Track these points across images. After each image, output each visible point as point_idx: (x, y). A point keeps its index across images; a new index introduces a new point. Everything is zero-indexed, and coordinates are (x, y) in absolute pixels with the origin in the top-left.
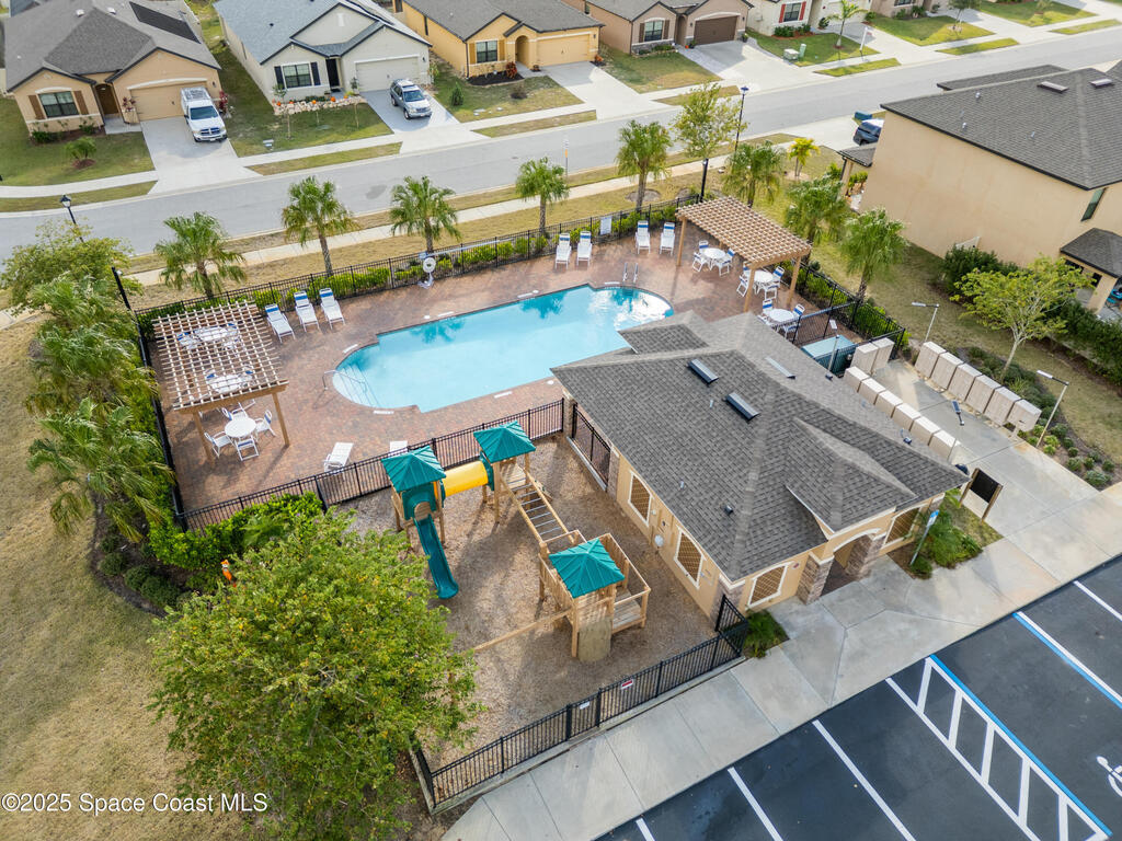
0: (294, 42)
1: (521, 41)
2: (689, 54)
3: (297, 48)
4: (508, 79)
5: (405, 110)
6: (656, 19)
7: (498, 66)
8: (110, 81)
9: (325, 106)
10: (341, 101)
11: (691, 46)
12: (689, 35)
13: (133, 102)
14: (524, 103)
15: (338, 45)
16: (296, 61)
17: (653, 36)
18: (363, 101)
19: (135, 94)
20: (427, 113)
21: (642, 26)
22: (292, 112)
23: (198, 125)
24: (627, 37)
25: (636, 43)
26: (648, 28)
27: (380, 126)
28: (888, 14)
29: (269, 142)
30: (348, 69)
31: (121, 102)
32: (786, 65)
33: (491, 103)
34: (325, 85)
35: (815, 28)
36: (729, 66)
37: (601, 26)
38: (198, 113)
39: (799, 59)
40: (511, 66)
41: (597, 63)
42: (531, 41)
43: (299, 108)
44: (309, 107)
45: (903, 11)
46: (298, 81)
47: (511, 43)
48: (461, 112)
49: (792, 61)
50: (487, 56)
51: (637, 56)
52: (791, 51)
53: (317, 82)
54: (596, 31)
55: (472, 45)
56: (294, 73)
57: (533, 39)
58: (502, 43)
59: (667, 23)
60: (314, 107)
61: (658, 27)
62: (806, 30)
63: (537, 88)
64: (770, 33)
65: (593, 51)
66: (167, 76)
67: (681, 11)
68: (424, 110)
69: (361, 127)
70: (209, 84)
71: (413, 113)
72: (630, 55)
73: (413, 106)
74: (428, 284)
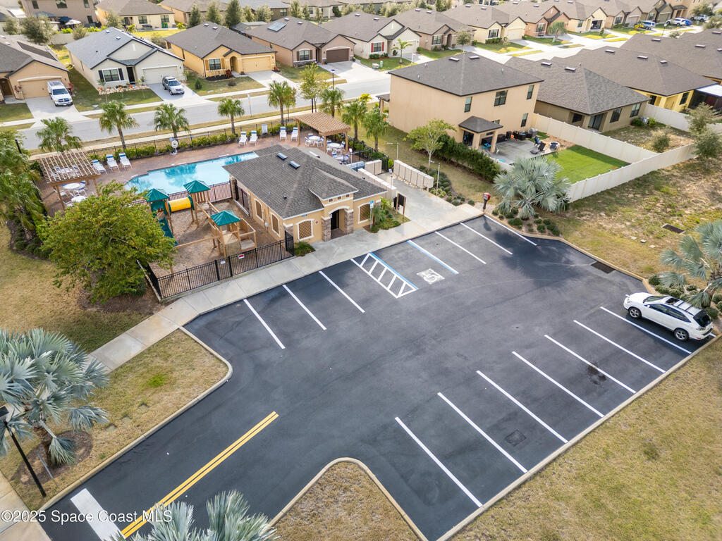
0: (109, 58)
1: (233, 60)
2: (324, 67)
3: (111, 61)
4: (227, 78)
5: (170, 90)
6: (305, 49)
7: (222, 72)
8: (7, 77)
9: (127, 90)
10: (135, 88)
11: (326, 63)
12: (324, 58)
13: (20, 88)
14: (234, 88)
15: (133, 60)
16: (109, 67)
17: (304, 58)
18: (148, 88)
19: (22, 84)
20: (182, 92)
21: (298, 53)
22: (108, 93)
23: (56, 98)
24: (291, 58)
25: (296, 61)
26: (301, 54)
27: (157, 98)
28: (429, 49)
29: (96, 106)
30: (139, 72)
31: (14, 88)
32: (373, 70)
33: (217, 87)
34: (127, 80)
35: (391, 55)
36: (344, 71)
37: (276, 52)
38: (56, 92)
39: (380, 68)
40: (228, 72)
41: (276, 71)
42: (238, 59)
43: (112, 91)
44: (118, 90)
45: (436, 47)
46: (112, 78)
47: (227, 60)
48: (201, 92)
49: (376, 69)
50: (215, 67)
51: (296, 67)
52: (376, 65)
53: (122, 79)
54: (273, 55)
55: (207, 61)
56: (109, 74)
57: (239, 58)
58: (223, 60)
59: (311, 51)
60: (122, 90)
61: (307, 53)
62: (386, 56)
63: (242, 81)
64: (367, 57)
65: (273, 65)
66: (40, 74)
67: (318, 46)
68: (180, 90)
69: (145, 99)
70: (63, 79)
71: (174, 91)
72: (293, 67)
73: (174, 88)
74: (175, 154)
